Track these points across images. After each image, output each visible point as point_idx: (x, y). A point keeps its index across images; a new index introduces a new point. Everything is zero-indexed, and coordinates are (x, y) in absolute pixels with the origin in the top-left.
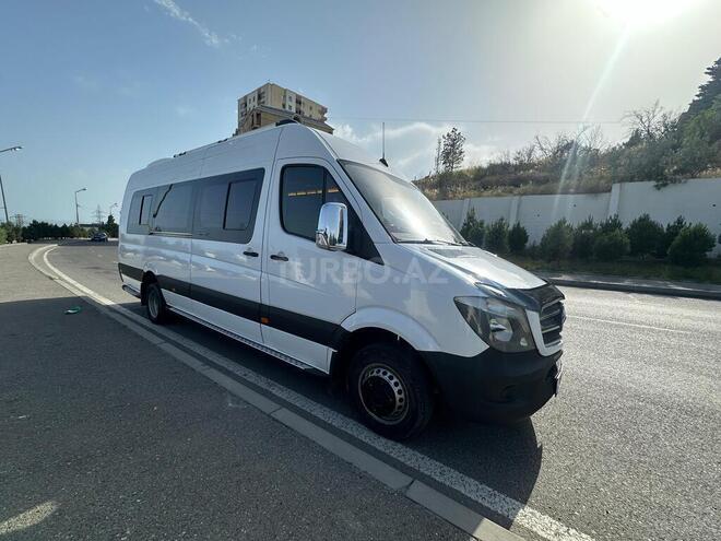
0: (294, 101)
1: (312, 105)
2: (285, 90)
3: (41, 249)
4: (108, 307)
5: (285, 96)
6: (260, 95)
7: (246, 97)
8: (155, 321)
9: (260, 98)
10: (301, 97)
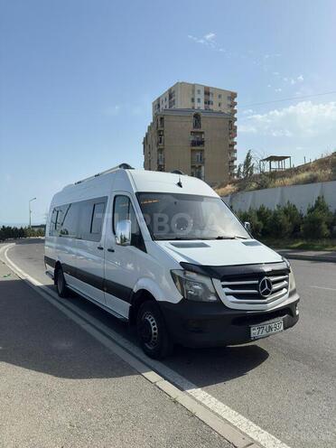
0: (202, 93)
1: (221, 93)
2: (194, 85)
3: (4, 247)
4: (38, 287)
5: (193, 91)
6: (171, 94)
7: (159, 99)
8: (61, 296)
9: (171, 97)
10: (208, 88)
